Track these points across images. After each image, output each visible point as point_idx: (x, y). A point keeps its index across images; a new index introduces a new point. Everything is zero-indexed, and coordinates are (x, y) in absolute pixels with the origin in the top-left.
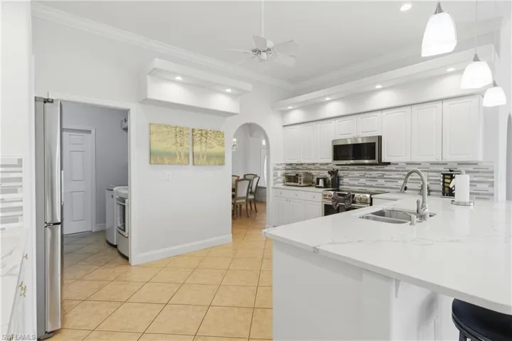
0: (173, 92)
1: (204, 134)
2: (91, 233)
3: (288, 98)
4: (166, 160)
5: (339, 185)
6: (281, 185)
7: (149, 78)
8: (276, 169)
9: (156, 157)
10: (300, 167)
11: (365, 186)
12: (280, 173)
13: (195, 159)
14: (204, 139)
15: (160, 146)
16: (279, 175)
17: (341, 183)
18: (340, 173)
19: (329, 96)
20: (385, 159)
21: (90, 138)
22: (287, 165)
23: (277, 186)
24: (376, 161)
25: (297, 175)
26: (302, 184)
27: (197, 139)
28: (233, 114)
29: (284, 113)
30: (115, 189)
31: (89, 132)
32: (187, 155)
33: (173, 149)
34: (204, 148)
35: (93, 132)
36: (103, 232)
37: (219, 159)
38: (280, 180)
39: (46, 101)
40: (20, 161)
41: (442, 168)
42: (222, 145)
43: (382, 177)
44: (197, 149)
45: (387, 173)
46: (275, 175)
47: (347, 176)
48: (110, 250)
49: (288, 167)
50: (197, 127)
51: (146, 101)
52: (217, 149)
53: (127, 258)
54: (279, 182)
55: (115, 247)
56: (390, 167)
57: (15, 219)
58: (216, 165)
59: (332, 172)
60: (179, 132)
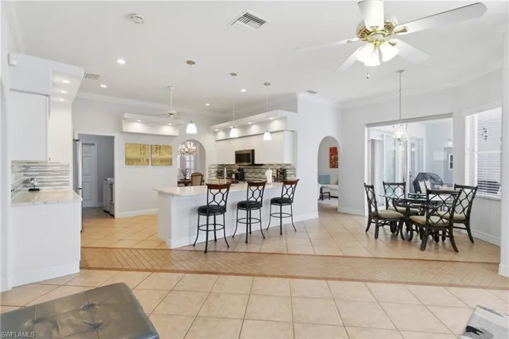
0: (137, 127)
1: (158, 148)
2: (95, 208)
3: (215, 125)
4: (135, 163)
6: (214, 178)
7: (123, 121)
8: (210, 168)
9: (129, 161)
11: (255, 177)
12: (213, 171)
13: (153, 162)
14: (158, 151)
15: (131, 156)
16: (213, 172)
17: (245, 176)
18: (245, 170)
20: (256, 162)
21: (94, 149)
22: (219, 165)
23: (211, 178)
24: (251, 163)
27: (154, 150)
28: (175, 136)
30: (109, 179)
31: (94, 145)
32: (148, 161)
33: (139, 156)
34: (158, 155)
35: (96, 144)
36: (102, 207)
37: (169, 162)
38: (214, 175)
39: (77, 140)
40: (68, 164)
42: (171, 153)
43: (260, 172)
44: (154, 156)
45: (261, 170)
46: (210, 172)
47: (247, 172)
49: (219, 167)
50: (154, 143)
51: (122, 132)
52: (167, 156)
53: (113, 216)
55: (108, 212)
56: (263, 167)
57: (66, 185)
58: (166, 165)
59: (239, 170)
60: (143, 147)
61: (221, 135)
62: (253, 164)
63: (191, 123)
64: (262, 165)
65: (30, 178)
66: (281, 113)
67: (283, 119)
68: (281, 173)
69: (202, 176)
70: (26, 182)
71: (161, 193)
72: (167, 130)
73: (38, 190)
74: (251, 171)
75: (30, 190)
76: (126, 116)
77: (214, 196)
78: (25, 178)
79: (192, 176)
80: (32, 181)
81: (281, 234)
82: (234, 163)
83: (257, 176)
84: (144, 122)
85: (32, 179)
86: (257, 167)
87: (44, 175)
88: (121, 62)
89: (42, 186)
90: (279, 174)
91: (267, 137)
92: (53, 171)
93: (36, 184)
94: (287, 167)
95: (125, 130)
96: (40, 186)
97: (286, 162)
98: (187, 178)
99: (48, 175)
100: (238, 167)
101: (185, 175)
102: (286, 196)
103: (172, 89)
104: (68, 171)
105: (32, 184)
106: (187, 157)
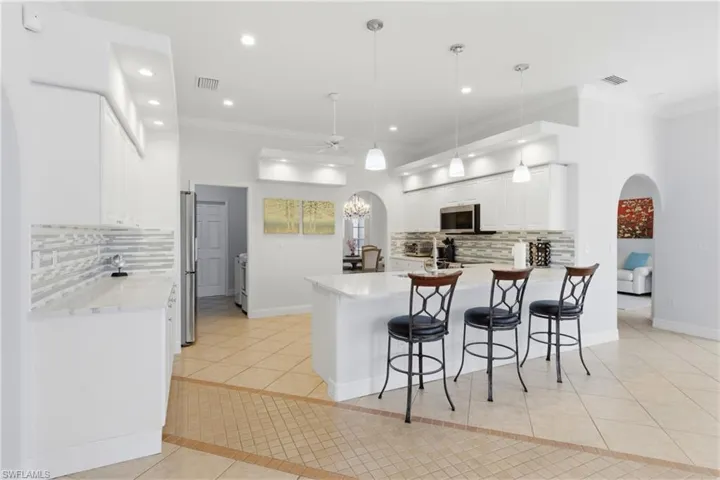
0: (280, 171)
1: (314, 205)
2: (223, 297)
3: (404, 164)
4: (278, 230)
5: (454, 255)
6: (401, 256)
7: (259, 163)
8: (393, 238)
9: (269, 228)
10: (424, 236)
11: (477, 256)
12: (399, 243)
13: (305, 229)
14: (313, 210)
15: (272, 218)
16: (398, 245)
17: (457, 253)
18: (457, 243)
19: (435, 163)
20: (483, 228)
21: (224, 210)
22: (409, 233)
23: (396, 256)
24: (473, 230)
25: (414, 245)
26: (420, 255)
27: (307, 210)
28: (340, 186)
29: (403, 179)
30: (240, 255)
31: (224, 203)
32: (297, 226)
33: (284, 220)
34: (313, 219)
35: (227, 203)
37: (328, 229)
38: (400, 250)
39: (186, 193)
40: (173, 232)
41: (534, 238)
42: (332, 215)
43: (489, 247)
44: (307, 219)
45: (493, 242)
46: (393, 244)
47: (461, 247)
48: (236, 308)
49: (410, 236)
50: (306, 198)
51: (258, 181)
52: (326, 219)
53: (246, 313)
54: (398, 252)
55: (239, 306)
56: (494, 236)
57: (170, 266)
58: (324, 234)
59: (446, 241)
60: (289, 205)
61: (414, 182)
62: (478, 231)
63: (375, 147)
64: (494, 232)
65: (113, 254)
66: (548, 128)
67: (550, 140)
68: (538, 249)
69: (380, 251)
70: (108, 261)
71: (316, 286)
72: (327, 176)
73: (125, 274)
74: (469, 243)
75: (114, 275)
76: (264, 152)
77: (425, 301)
78: (108, 255)
79: (363, 252)
80: (117, 261)
81: (560, 381)
82: (439, 229)
83: (482, 253)
84: (293, 163)
85: (116, 257)
86: (482, 236)
87: (136, 250)
88: (248, 40)
89: (131, 268)
90: (534, 250)
91: (521, 176)
92: (150, 244)
93: (121, 265)
94: (550, 237)
95: (263, 176)
96: (127, 268)
97: (552, 228)
98: (356, 254)
99: (142, 250)
100: (445, 237)
101: (353, 250)
102: (572, 301)
103: (335, 97)
104: (172, 243)
105: (117, 264)
106: (355, 221)
